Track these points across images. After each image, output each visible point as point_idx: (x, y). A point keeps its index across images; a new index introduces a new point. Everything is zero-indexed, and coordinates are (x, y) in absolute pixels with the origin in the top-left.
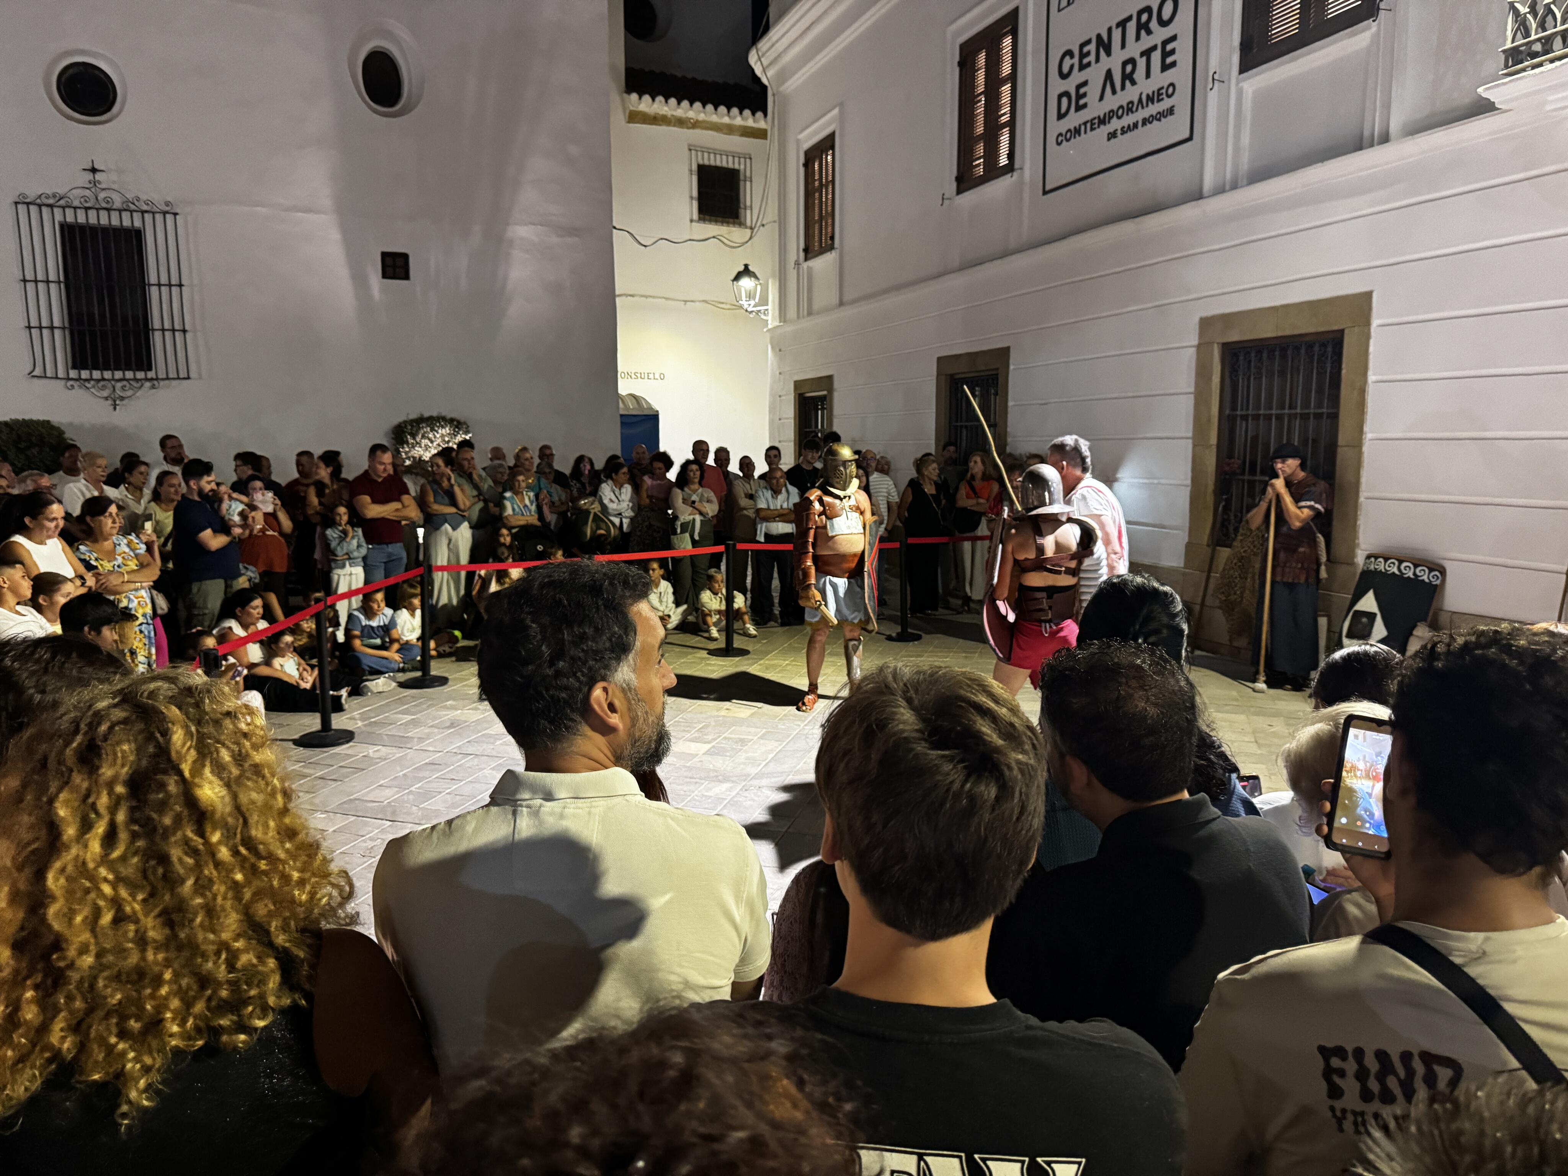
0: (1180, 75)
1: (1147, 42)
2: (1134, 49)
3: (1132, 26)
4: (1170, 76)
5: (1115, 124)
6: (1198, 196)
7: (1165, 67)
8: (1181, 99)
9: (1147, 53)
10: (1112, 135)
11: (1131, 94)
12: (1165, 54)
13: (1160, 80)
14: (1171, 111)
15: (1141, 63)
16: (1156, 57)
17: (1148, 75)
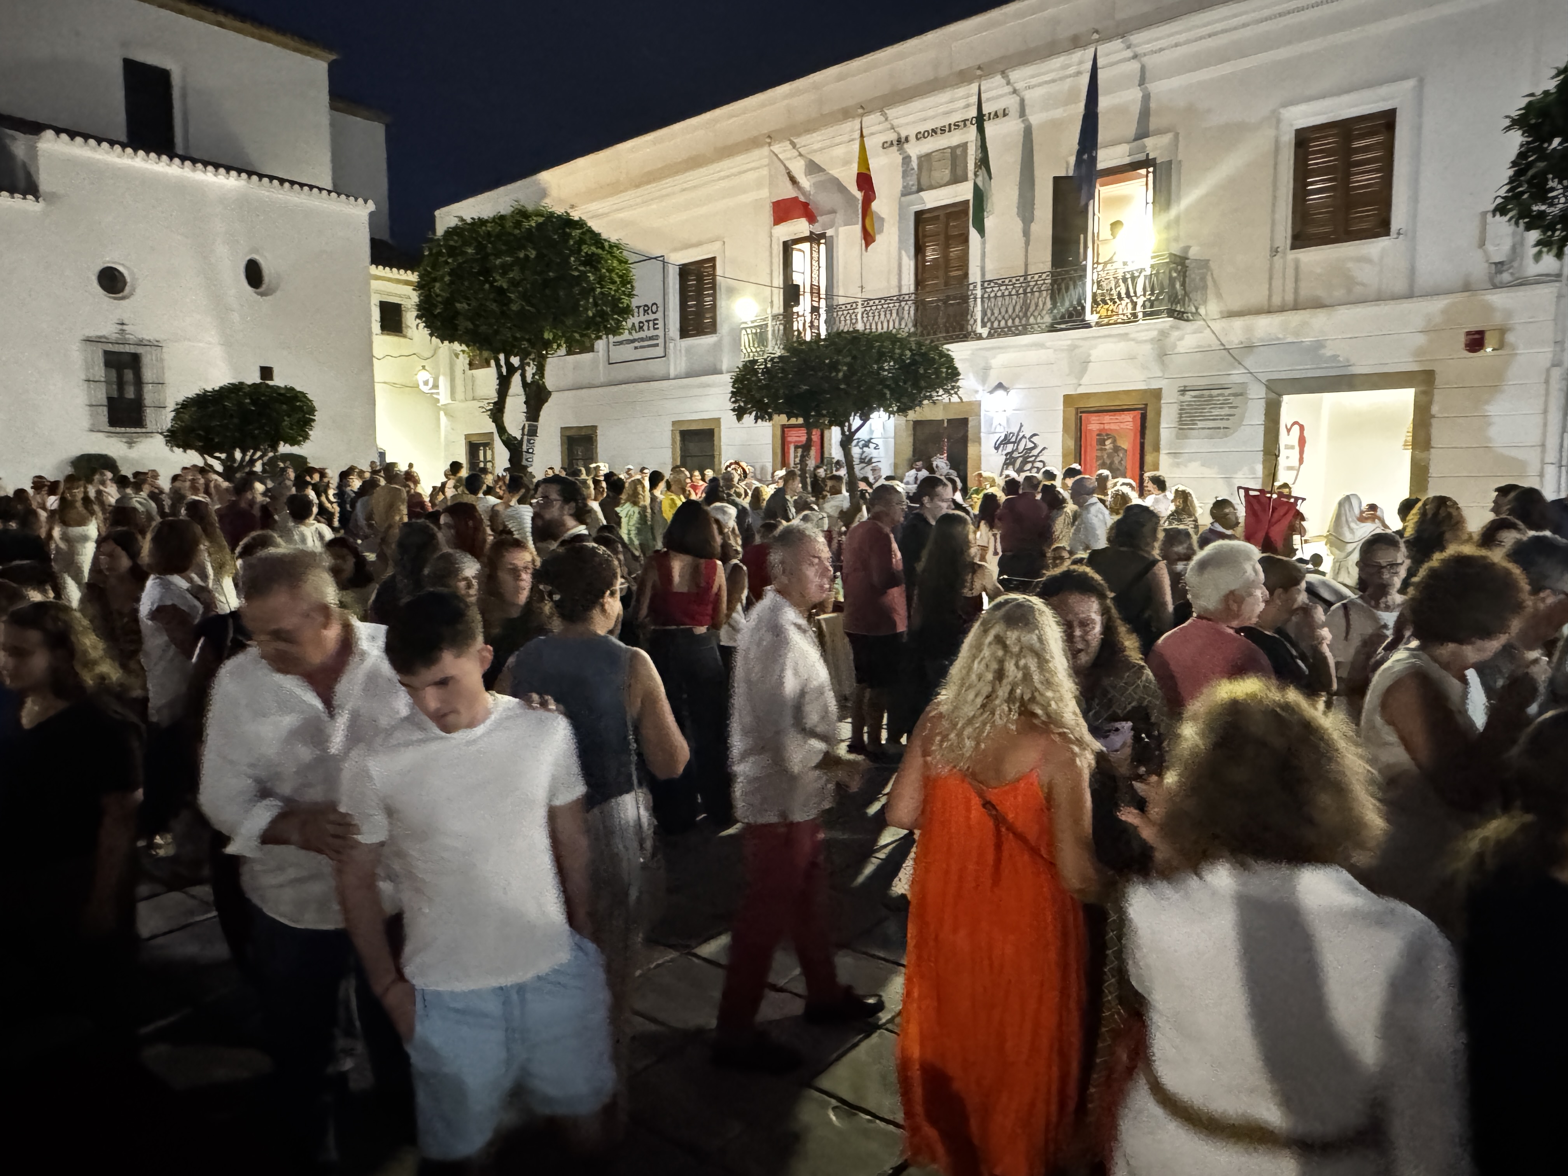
0: (660, 332)
1: (647, 317)
2: (643, 318)
3: (641, 309)
4: (656, 332)
5: (637, 344)
6: (667, 378)
7: (655, 329)
8: (660, 341)
9: (648, 321)
10: (636, 348)
11: (642, 334)
12: (655, 324)
13: (652, 333)
14: (657, 345)
15: (646, 324)
16: (651, 324)
17: (649, 329)
